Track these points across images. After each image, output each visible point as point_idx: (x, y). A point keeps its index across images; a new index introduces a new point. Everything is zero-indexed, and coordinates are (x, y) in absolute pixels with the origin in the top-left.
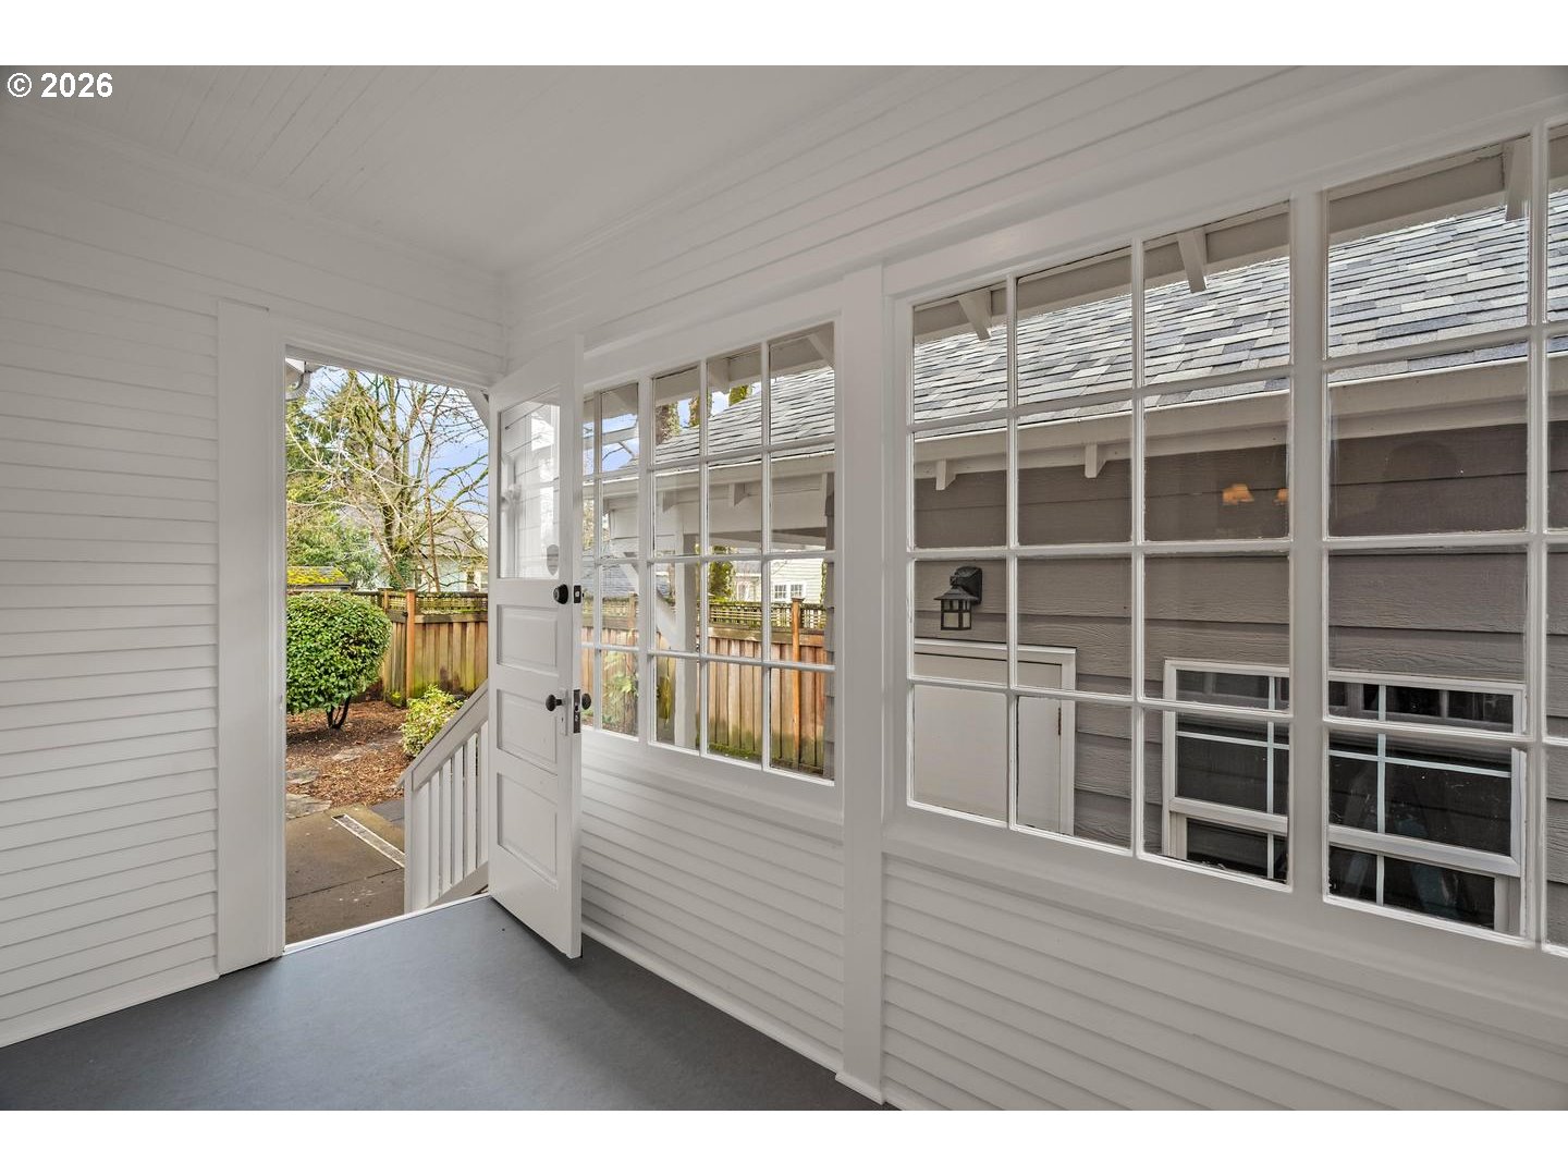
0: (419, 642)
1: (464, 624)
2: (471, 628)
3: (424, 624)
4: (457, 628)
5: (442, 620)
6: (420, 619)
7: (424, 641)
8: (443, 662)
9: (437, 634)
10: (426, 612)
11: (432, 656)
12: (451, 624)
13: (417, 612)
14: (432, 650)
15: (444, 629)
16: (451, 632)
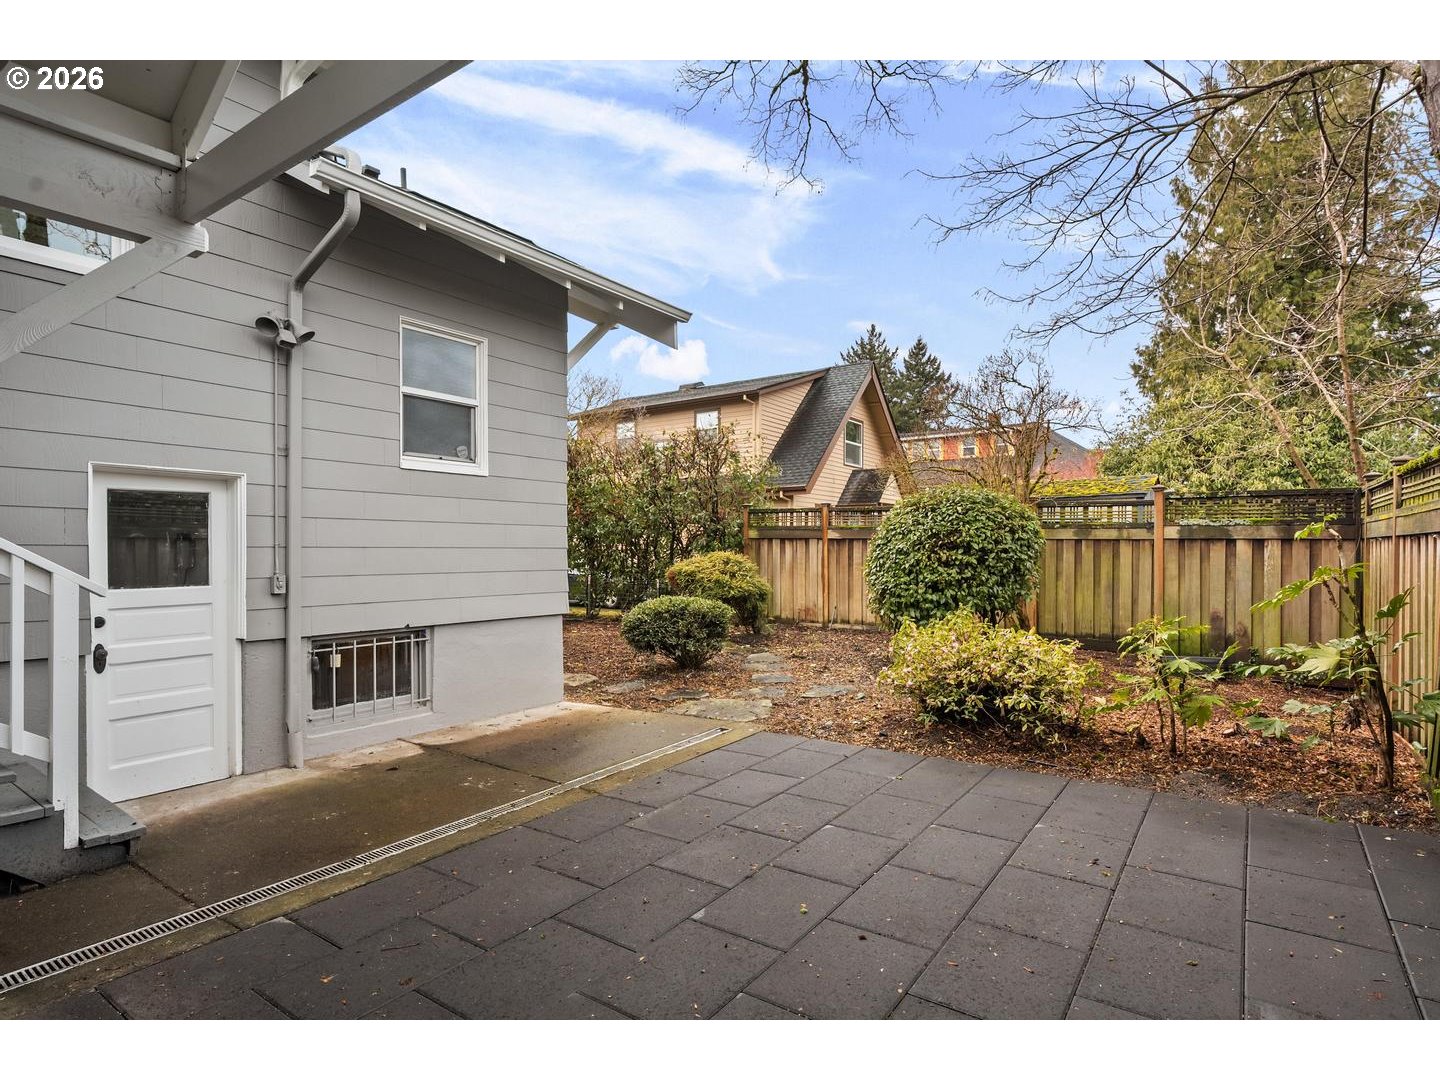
0: (1172, 568)
1: (1258, 544)
2: (1272, 551)
3: (1181, 541)
4: (1243, 550)
5: (1211, 534)
6: (1172, 532)
7: (1181, 567)
8: (1216, 603)
9: (1204, 558)
10: (1184, 522)
11: (1196, 591)
12: (1231, 542)
13: (1167, 522)
14: (1196, 582)
15: (1218, 552)
16: (1231, 554)
